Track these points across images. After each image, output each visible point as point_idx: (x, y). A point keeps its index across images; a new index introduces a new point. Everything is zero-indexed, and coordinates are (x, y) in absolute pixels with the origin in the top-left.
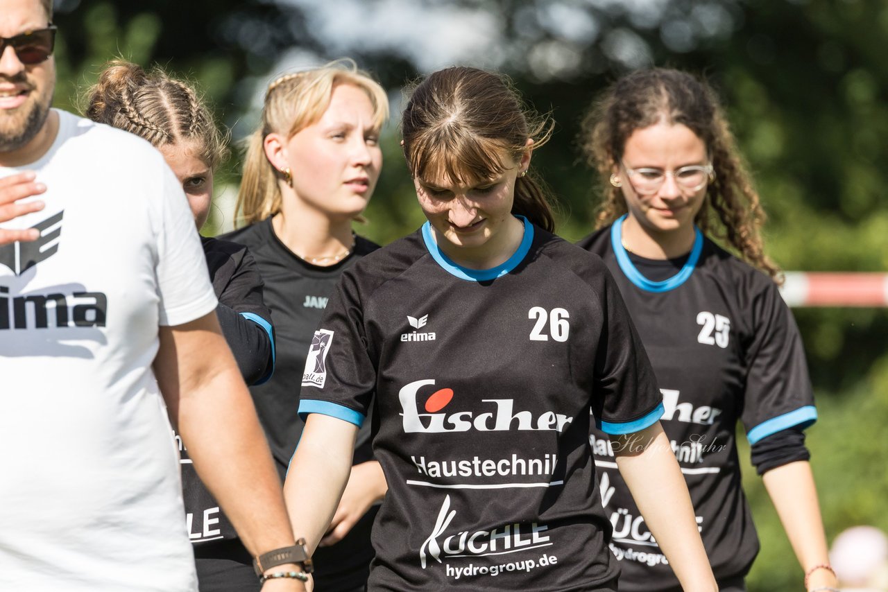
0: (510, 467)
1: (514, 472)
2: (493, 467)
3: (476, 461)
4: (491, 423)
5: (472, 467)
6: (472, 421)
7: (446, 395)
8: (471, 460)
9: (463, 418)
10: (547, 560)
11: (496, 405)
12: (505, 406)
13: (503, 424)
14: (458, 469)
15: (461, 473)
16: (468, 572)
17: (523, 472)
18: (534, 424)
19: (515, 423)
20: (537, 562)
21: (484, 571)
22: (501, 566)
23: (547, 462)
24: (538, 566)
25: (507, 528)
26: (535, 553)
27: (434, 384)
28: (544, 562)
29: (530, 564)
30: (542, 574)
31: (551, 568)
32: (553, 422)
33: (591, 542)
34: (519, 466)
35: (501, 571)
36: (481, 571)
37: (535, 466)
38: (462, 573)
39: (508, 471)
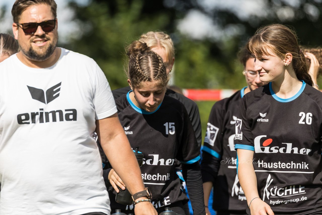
0: (291, 166)
1: (292, 168)
2: (285, 165)
3: (279, 163)
4: (285, 150)
5: (278, 165)
6: (278, 149)
7: (270, 141)
8: (278, 163)
9: (276, 149)
10: (304, 198)
11: (286, 145)
12: (289, 145)
13: (289, 151)
14: (273, 166)
15: (274, 167)
16: (277, 202)
17: (295, 168)
18: (299, 152)
19: (292, 151)
20: (300, 199)
21: (282, 202)
22: (288, 201)
23: (303, 164)
24: (300, 200)
25: (291, 187)
26: (299, 196)
27: (266, 137)
28: (302, 199)
29: (298, 200)
30: (301, 203)
31: (305, 201)
32: (305, 151)
33: (319, 192)
34: (294, 165)
35: (288, 202)
36: (281, 202)
37: (299, 165)
38: (275, 203)
39: (290, 167)
